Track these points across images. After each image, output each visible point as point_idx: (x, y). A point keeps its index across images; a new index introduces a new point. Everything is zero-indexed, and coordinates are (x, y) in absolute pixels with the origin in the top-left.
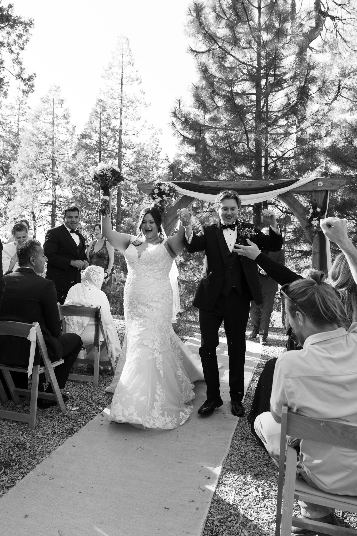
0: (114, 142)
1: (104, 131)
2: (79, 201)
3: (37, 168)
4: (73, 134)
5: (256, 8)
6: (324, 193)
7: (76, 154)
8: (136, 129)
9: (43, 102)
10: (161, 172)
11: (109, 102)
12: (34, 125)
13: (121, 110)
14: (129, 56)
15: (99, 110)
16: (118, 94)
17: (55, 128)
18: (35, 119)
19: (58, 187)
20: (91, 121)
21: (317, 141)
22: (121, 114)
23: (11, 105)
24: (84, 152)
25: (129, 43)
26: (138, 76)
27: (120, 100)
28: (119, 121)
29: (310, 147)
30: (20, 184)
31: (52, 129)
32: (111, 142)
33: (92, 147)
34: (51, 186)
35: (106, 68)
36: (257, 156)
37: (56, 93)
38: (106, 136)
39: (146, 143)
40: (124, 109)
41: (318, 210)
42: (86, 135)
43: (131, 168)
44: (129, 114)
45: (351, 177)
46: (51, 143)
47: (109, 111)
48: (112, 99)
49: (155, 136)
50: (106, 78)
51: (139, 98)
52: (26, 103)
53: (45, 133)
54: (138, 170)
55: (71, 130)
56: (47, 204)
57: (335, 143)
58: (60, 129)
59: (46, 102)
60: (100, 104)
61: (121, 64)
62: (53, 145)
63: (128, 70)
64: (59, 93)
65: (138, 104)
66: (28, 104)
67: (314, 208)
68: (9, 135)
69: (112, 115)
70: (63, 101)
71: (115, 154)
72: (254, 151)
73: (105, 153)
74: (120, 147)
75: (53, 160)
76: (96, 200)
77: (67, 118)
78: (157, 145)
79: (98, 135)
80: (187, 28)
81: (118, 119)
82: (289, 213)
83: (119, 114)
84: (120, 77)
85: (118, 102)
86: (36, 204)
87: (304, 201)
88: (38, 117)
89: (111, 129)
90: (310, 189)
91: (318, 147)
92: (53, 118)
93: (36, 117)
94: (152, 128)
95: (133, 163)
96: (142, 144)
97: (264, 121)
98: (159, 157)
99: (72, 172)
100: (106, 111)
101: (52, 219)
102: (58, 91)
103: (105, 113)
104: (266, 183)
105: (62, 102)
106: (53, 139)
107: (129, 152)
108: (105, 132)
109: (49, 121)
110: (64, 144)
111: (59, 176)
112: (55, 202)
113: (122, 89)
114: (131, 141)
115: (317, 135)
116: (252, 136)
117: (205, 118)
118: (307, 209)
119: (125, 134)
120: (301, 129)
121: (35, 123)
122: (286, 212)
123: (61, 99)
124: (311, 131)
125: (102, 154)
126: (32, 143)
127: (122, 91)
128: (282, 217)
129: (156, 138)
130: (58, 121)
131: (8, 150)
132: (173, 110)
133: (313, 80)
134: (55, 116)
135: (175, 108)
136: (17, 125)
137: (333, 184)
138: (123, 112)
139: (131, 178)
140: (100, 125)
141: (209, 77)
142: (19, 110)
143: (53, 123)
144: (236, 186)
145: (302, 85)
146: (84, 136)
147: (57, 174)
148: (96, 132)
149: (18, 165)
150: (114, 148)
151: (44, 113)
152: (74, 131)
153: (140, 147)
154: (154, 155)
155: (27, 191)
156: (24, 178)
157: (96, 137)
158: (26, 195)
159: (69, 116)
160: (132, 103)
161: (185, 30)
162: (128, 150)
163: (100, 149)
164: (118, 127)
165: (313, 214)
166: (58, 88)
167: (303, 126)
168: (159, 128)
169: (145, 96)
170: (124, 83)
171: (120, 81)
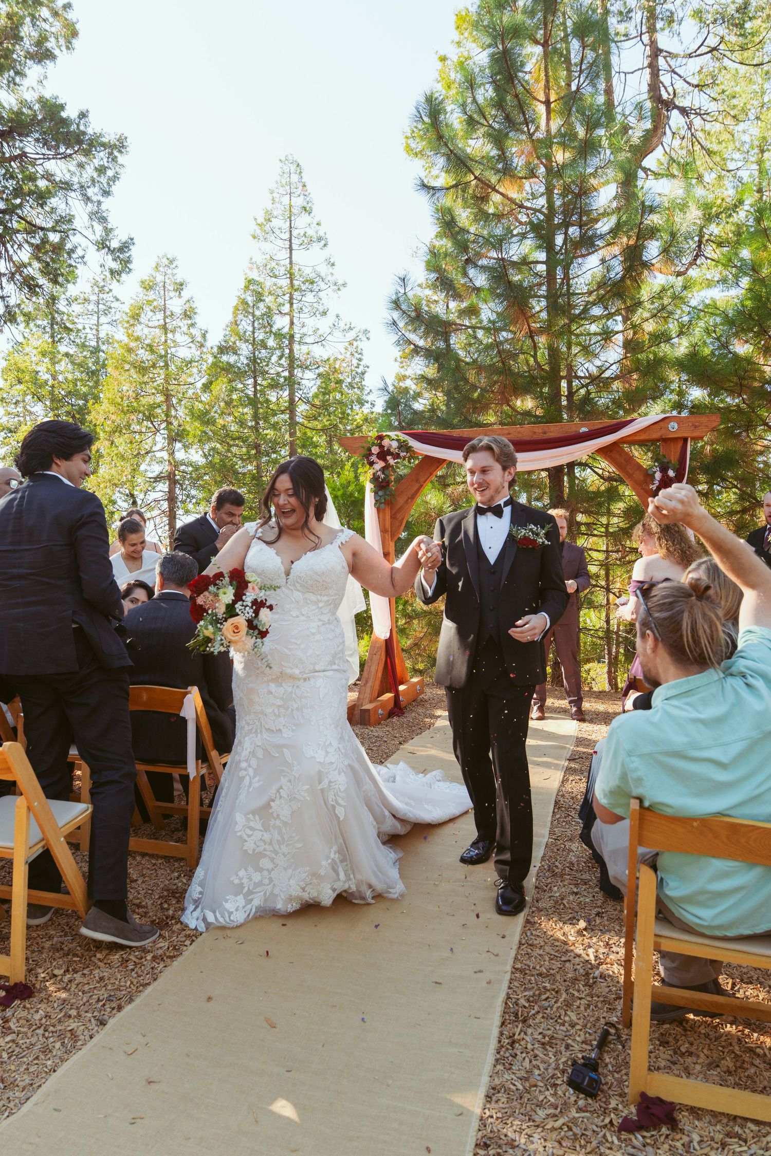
0: (280, 358)
1: (261, 337)
2: (219, 471)
3: (140, 412)
4: (202, 346)
5: (541, 102)
6: (680, 444)
7: (211, 383)
8: (320, 332)
9: (145, 288)
10: (368, 410)
11: (269, 283)
12: (130, 332)
13: (291, 298)
14: (302, 197)
15: (250, 299)
16: (284, 268)
17: (170, 335)
18: (132, 322)
19: (178, 445)
20: (236, 321)
21: (662, 345)
22: (291, 304)
23: (82, 296)
24: (225, 380)
25: (301, 173)
26: (321, 233)
27: (288, 281)
28: (287, 318)
29: (651, 357)
30: (107, 443)
31: (163, 339)
32: (274, 359)
33: (239, 368)
34: (166, 444)
35: (261, 220)
36: (553, 377)
37: (169, 271)
38: (265, 347)
39: (340, 357)
40: (296, 295)
41: (671, 473)
42: (227, 348)
43: (313, 405)
44: (306, 304)
45: (728, 409)
46: (162, 364)
47: (269, 300)
48: (273, 279)
49: (355, 344)
50: (262, 238)
51: (323, 274)
52: (111, 290)
53: (150, 346)
54: (327, 409)
55: (199, 339)
56: (158, 479)
57: (697, 348)
58: (179, 337)
59: (151, 288)
60: (251, 287)
61: (288, 212)
62: (167, 369)
63: (301, 222)
64: (175, 271)
65: (323, 286)
66: (115, 293)
67: (664, 470)
68: (81, 353)
69: (273, 307)
70: (182, 285)
71: (282, 380)
72: (547, 367)
73: (264, 379)
74: (291, 368)
75: (168, 397)
76: (250, 467)
77: (190, 318)
78: (360, 360)
79: (250, 347)
80: (411, 141)
81: (285, 314)
82: (616, 481)
83: (287, 306)
84: (287, 236)
85: (284, 282)
86: (139, 480)
87: (643, 458)
88: (136, 317)
89: (275, 334)
90: (655, 436)
91: (665, 356)
92: (165, 317)
93: (133, 317)
94: (350, 329)
95: (316, 396)
96: (331, 361)
97: (564, 312)
98: (363, 383)
99: (204, 418)
100: (264, 301)
101: (169, 505)
102: (172, 266)
103: (261, 305)
104: (574, 429)
105: (180, 287)
106: (166, 356)
107: (309, 375)
108: (262, 341)
109: (157, 324)
110: (187, 366)
111: (180, 426)
112: (175, 475)
113: (291, 258)
114: (312, 354)
115: (662, 334)
116: (542, 340)
117: (448, 307)
118: (650, 472)
119: (300, 343)
120: (632, 324)
121: (132, 328)
122: (610, 479)
123: (178, 281)
124: (650, 327)
125: (259, 382)
126: (127, 367)
127: (291, 263)
128: (603, 488)
129: (357, 347)
130: (174, 323)
131: (82, 380)
132: (394, 297)
133: (652, 232)
134: (168, 313)
135: (397, 293)
136: (94, 332)
137: (696, 427)
138: (295, 301)
139: (315, 424)
140: (254, 328)
141: (458, 233)
142: (99, 303)
143: (164, 327)
144: (520, 435)
145: (632, 242)
146: (223, 350)
147: (175, 423)
148: (247, 341)
149: (103, 408)
150: (280, 369)
151: (147, 309)
152: (205, 340)
153: (327, 366)
154: (354, 378)
155: (123, 456)
156: (114, 432)
157: (245, 349)
158: (120, 463)
159: (195, 313)
160: (312, 283)
161: (408, 146)
162: (307, 371)
163: (254, 372)
164: (286, 330)
165: (661, 481)
166: (171, 262)
167: (636, 319)
168: (363, 328)
169: (336, 270)
170: (294, 246)
171: (287, 243)
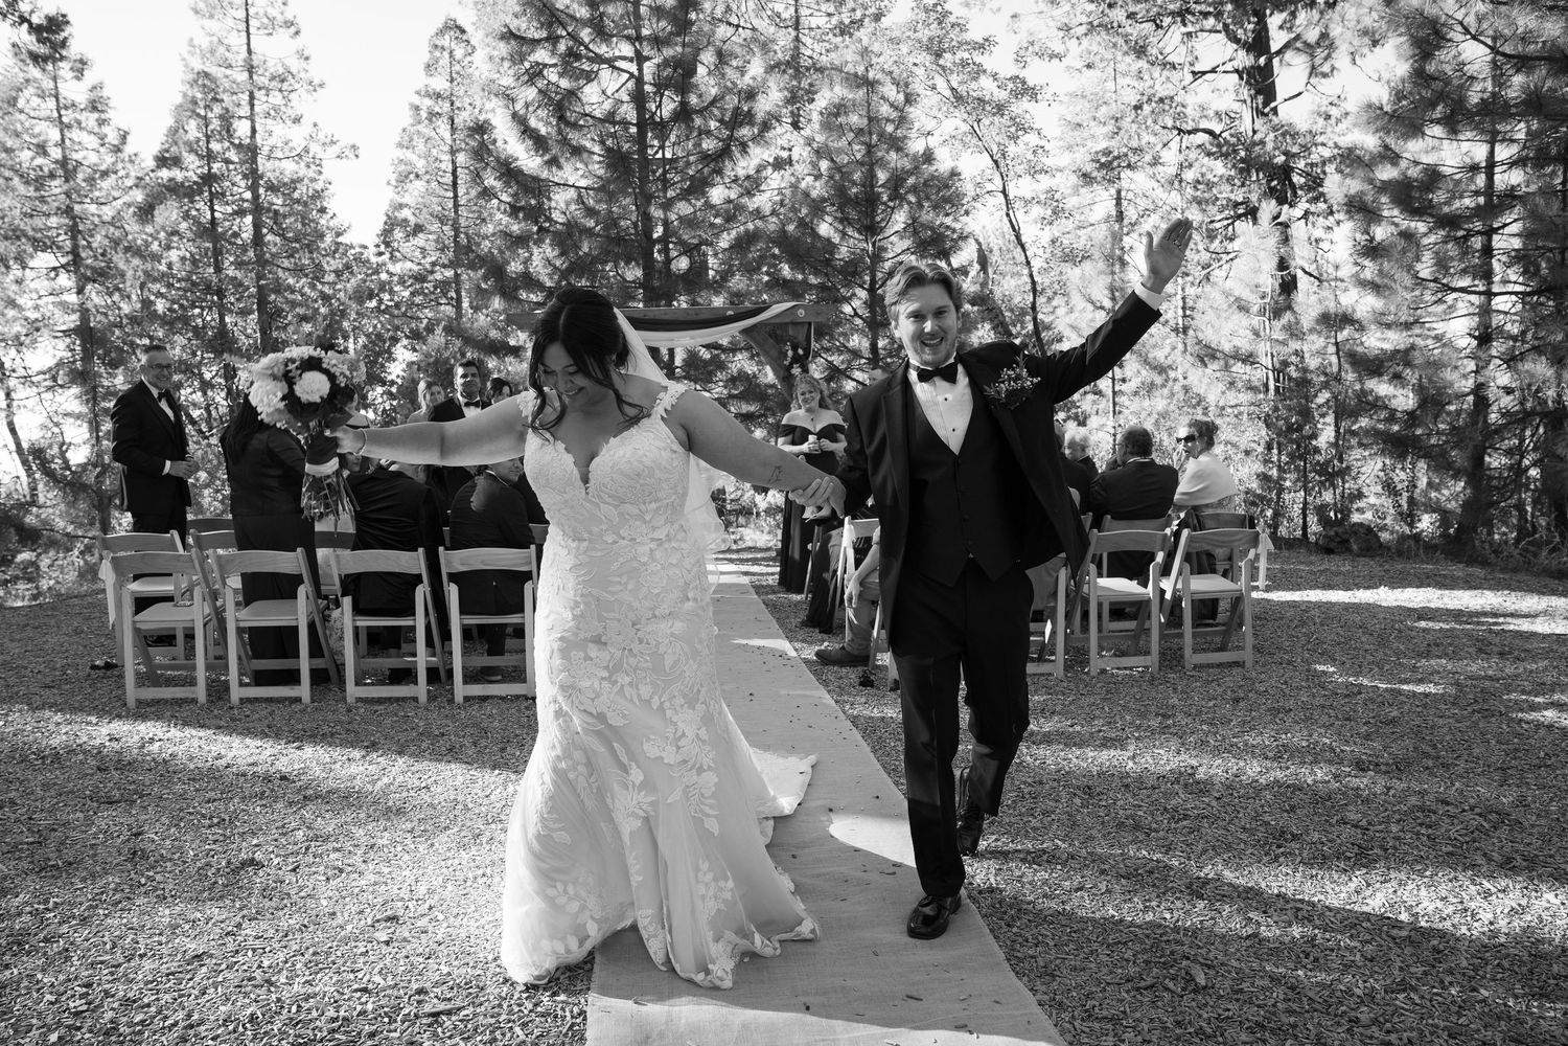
1: (216, 150)
7: (152, 207)
8: (291, 144)
11: (223, 76)
13: (252, 97)
15: (200, 98)
16: (240, 57)
20: (183, 126)
22: (252, 106)
24: (174, 206)
26: (289, 16)
27: (247, 73)
28: (249, 124)
32: (236, 177)
38: (223, 160)
40: (259, 95)
42: (168, 160)
43: (284, 237)
44: (273, 108)
47: (224, 101)
50: (206, 14)
51: (294, 70)
60: (202, 82)
65: (294, 85)
69: (231, 108)
71: (245, 205)
73: (224, 204)
74: (255, 188)
77: (100, 111)
81: (245, 118)
83: (247, 107)
84: (241, 14)
85: (242, 76)
89: (234, 146)
94: (333, 143)
109: (46, 115)
110: (100, 178)
113: (248, 44)
114: (285, 172)
119: (269, 158)
127: (249, 52)
134: (63, 102)
138: (256, 102)
140: (208, 136)
146: (163, 162)
148: (197, 154)
150: (241, 190)
157: (196, 164)
160: (282, 81)
163: (211, 195)
164: (247, 140)
168: (351, 143)
169: (312, 65)
170: (252, 30)
171: (244, 25)
